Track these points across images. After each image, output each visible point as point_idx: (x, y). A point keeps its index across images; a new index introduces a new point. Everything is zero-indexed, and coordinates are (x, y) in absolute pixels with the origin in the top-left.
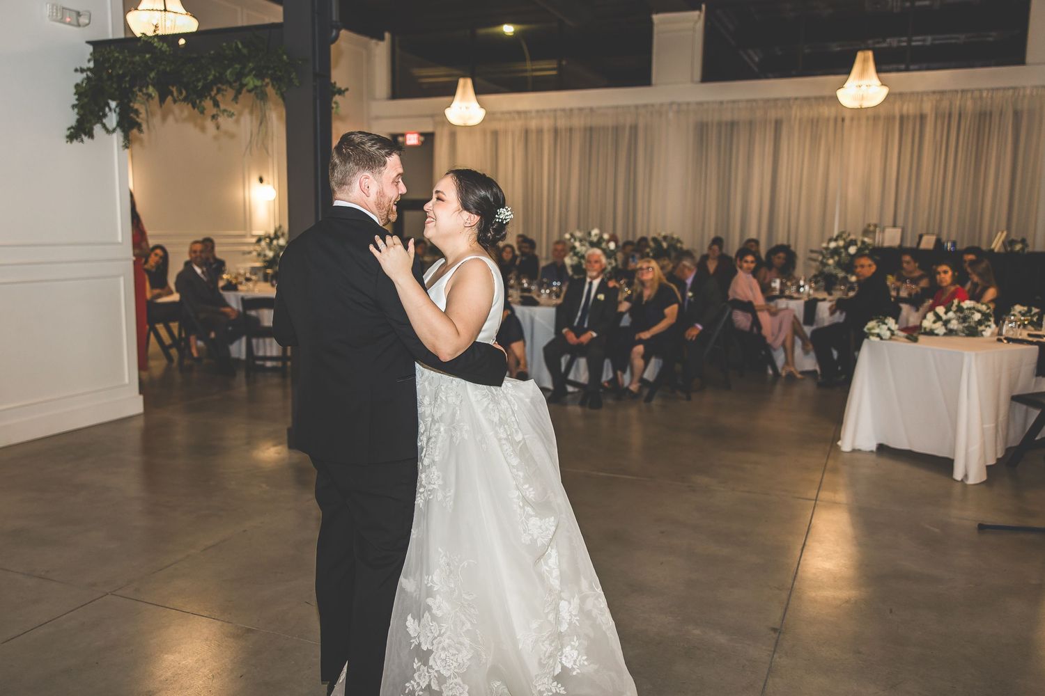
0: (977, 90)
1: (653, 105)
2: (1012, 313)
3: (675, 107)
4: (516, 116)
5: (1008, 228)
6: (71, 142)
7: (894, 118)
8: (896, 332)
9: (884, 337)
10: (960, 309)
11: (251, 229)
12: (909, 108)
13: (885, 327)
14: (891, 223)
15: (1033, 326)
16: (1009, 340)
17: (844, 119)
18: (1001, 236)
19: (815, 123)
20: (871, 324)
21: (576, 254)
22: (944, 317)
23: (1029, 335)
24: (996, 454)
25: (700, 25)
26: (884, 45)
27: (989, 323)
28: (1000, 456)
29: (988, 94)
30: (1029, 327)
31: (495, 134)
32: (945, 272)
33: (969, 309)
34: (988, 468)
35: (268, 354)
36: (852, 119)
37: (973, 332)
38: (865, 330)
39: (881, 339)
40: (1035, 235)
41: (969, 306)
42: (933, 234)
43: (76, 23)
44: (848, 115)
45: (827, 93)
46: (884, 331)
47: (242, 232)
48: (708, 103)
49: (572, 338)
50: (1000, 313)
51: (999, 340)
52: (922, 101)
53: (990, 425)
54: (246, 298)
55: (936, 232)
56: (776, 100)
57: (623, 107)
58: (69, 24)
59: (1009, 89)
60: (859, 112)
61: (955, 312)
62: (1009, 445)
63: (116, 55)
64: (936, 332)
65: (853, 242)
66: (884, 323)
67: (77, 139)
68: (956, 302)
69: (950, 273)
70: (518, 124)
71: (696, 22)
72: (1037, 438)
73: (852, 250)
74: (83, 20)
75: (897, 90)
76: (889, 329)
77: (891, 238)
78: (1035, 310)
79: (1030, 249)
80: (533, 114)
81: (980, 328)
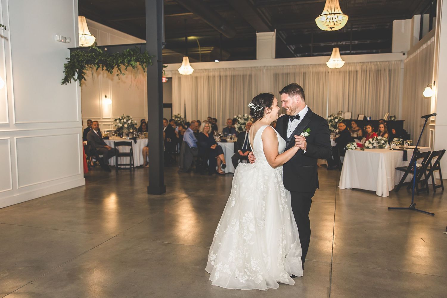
0: (375, 62)
1: (257, 67)
2: (393, 141)
3: (266, 68)
4: (205, 71)
5: (389, 112)
6: (63, 85)
7: (346, 72)
8: (357, 147)
9: (353, 149)
10: (377, 139)
11: (102, 116)
12: (352, 68)
13: (353, 146)
14: (347, 111)
15: (401, 145)
16: (394, 149)
17: (328, 72)
18: (387, 115)
19: (318, 74)
20: (348, 145)
21: (239, 123)
22: (372, 142)
23: (400, 148)
24: (392, 187)
25: (274, 37)
26: (341, 44)
27: (387, 144)
28: (393, 188)
29: (379, 63)
30: (399, 145)
31: (196, 78)
32: (369, 128)
33: (380, 139)
34: (390, 192)
35: (122, 163)
36: (331, 72)
37: (381, 147)
38: (347, 147)
39: (352, 150)
40: (398, 115)
41: (380, 138)
42: (362, 114)
43: (65, 42)
44: (330, 71)
45: (322, 62)
46: (353, 147)
47: (99, 117)
48: (278, 66)
49: (241, 153)
50: (390, 141)
51: (390, 149)
52: (356, 66)
53: (389, 177)
54: (116, 142)
55: (363, 113)
56: (303, 65)
57: (246, 68)
58: (63, 42)
59: (387, 61)
60: (334, 70)
61: (375, 140)
62: (395, 185)
63: (80, 53)
64: (369, 147)
65: (336, 118)
66: (353, 144)
67: (65, 83)
68: (375, 137)
69: (371, 128)
70: (206, 74)
71: (273, 36)
72: (404, 182)
73: (336, 120)
74: (68, 41)
75: (348, 62)
76: (354, 146)
77: (347, 116)
78: (401, 140)
79: (396, 119)
80: (211, 70)
81: (384, 146)
